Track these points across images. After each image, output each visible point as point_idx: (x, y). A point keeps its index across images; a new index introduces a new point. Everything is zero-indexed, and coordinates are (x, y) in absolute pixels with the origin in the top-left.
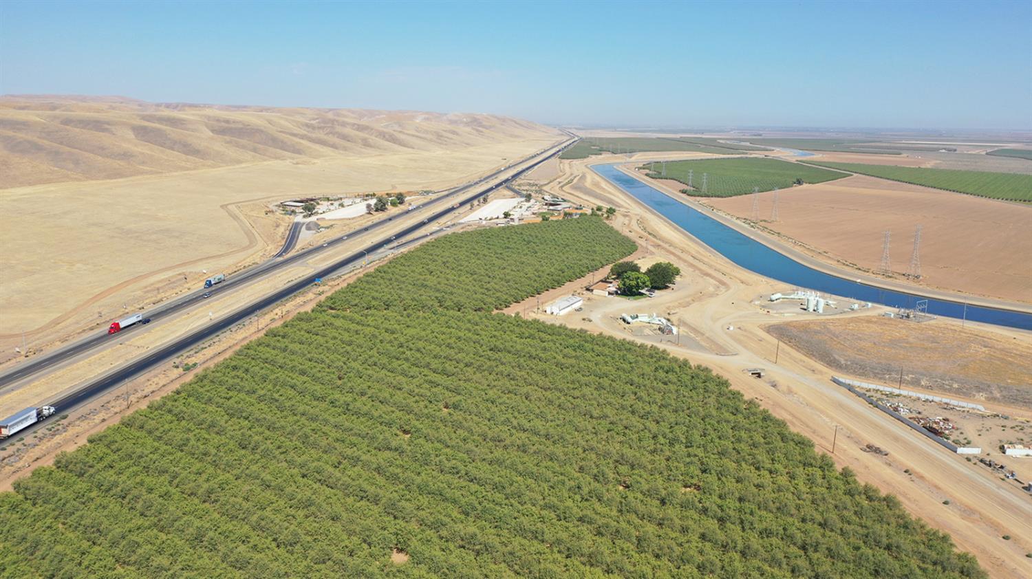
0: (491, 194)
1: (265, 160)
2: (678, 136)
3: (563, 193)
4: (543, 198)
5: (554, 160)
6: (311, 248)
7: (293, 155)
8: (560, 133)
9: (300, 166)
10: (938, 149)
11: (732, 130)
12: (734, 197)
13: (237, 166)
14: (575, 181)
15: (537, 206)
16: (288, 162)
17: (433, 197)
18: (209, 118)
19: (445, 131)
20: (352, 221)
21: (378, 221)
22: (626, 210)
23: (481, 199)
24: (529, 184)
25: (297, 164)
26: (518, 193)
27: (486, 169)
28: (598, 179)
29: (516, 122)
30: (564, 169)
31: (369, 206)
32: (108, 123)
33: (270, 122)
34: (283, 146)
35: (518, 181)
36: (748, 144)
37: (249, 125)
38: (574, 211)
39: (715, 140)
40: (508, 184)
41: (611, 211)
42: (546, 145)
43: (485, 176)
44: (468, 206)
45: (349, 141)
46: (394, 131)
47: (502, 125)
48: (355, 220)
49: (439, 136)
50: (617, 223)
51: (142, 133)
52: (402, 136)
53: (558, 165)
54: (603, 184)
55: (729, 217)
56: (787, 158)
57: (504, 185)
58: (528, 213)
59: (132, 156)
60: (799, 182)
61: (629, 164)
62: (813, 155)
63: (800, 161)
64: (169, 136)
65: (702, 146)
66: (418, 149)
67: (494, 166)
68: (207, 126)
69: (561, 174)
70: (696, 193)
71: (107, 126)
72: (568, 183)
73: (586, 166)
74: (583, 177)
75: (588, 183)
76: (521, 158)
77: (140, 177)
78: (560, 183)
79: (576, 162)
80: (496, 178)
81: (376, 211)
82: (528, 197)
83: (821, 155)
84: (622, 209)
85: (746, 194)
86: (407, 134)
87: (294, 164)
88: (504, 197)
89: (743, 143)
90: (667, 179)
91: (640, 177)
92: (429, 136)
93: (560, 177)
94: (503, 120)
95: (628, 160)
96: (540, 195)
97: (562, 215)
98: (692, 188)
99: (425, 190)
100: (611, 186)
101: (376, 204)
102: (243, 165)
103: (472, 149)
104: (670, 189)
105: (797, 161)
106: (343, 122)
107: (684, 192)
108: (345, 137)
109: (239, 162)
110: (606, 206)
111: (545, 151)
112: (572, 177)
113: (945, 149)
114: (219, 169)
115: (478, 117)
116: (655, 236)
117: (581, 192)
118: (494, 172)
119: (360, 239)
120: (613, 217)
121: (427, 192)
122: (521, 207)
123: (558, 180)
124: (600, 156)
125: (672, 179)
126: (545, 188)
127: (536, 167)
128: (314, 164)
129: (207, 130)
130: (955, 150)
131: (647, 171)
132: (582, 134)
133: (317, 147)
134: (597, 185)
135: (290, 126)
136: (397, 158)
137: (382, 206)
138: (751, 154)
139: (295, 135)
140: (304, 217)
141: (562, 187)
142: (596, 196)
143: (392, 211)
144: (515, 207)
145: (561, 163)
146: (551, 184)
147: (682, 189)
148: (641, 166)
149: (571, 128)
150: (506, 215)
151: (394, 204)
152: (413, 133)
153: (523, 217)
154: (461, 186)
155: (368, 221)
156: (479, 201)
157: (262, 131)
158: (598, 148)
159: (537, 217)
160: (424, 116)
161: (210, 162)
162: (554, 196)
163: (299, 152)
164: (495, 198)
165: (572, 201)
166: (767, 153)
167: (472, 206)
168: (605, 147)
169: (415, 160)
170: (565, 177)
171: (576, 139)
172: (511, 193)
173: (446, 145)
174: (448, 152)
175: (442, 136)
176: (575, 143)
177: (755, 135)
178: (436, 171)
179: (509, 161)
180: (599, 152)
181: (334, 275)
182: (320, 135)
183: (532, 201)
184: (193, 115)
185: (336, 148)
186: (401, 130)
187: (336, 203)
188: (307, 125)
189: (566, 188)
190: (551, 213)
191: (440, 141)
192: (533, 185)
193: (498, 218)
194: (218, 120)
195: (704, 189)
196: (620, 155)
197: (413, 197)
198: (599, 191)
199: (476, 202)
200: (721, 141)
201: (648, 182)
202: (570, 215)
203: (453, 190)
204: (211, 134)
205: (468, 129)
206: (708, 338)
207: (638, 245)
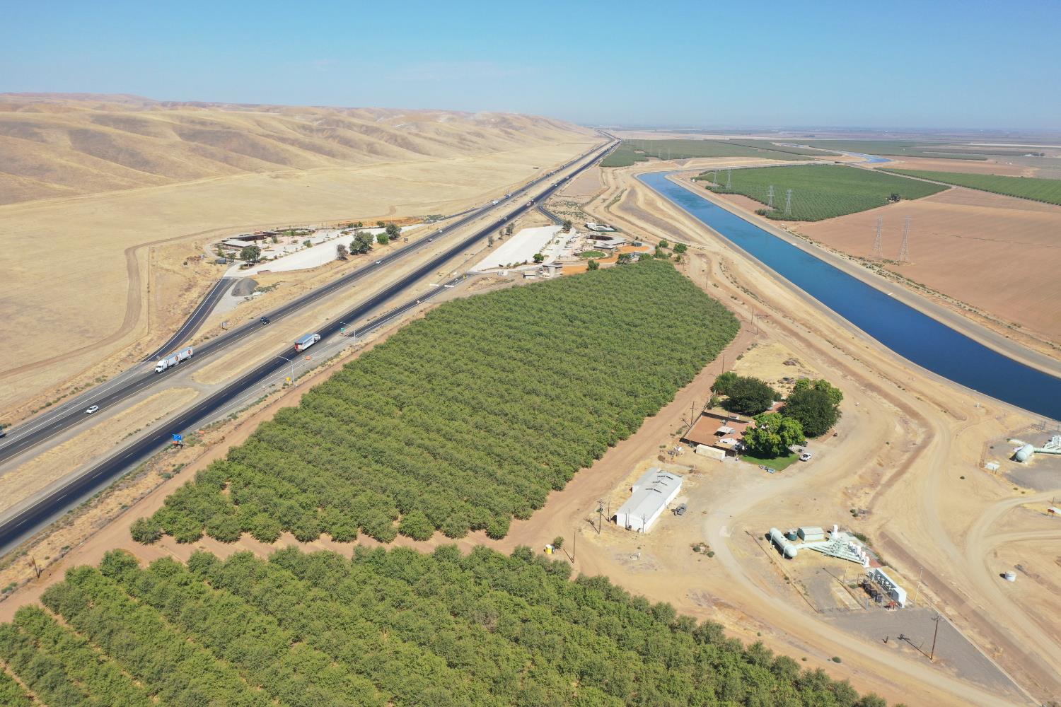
0: (517, 221)
1: (235, 173)
2: (727, 138)
3: (610, 216)
4: (586, 226)
5: (595, 169)
6: (222, 333)
7: (274, 166)
8: (597, 134)
9: (280, 180)
10: (1023, 154)
11: (780, 130)
12: (826, 221)
13: (194, 182)
14: (623, 198)
15: (578, 240)
16: (265, 175)
17: (441, 225)
18: (181, 118)
19: (469, 133)
20: (312, 274)
21: (353, 270)
22: (699, 246)
23: (504, 229)
24: (567, 204)
25: (277, 177)
26: (553, 218)
27: (514, 181)
28: (652, 195)
29: (549, 123)
30: (607, 181)
31: (341, 249)
32: (39, 126)
33: (259, 124)
34: (265, 154)
35: (554, 198)
36: (807, 147)
37: (229, 128)
38: (631, 250)
39: (767, 142)
40: (540, 203)
41: (680, 249)
42: (584, 149)
43: (513, 191)
44: (485, 241)
45: (351, 146)
46: (409, 133)
47: (534, 125)
48: (316, 273)
49: (462, 139)
50: (693, 269)
51: (83, 139)
52: (417, 140)
53: (600, 175)
54: (660, 203)
55: (838, 255)
56: (862, 165)
57: (536, 205)
58: (568, 253)
59: (48, 170)
60: (895, 198)
61: (684, 173)
62: (889, 160)
63: (880, 169)
64: (114, 143)
65: (759, 150)
66: (435, 156)
67: (524, 178)
68: (174, 128)
69: (606, 187)
70: (778, 215)
71: (37, 130)
72: (616, 201)
73: (632, 176)
74: (633, 193)
75: (640, 203)
76: (556, 165)
77: (43, 201)
78: (604, 200)
79: (621, 171)
80: (525, 195)
81: (352, 254)
82: (567, 226)
83: (897, 162)
84: (693, 244)
85: (839, 215)
86: (425, 138)
87: (272, 177)
88: (536, 224)
89: (801, 147)
90: (733, 193)
91: (698, 189)
92: (449, 140)
93: (604, 191)
94: (535, 121)
95: (680, 167)
96: (581, 221)
97: (616, 257)
98: (771, 209)
99: (432, 214)
100: (668, 206)
101: (353, 245)
102: (200, 181)
103: (498, 154)
104: (741, 208)
105: (875, 168)
106: (350, 123)
107: (761, 213)
108: (347, 142)
109: (197, 176)
110: (673, 240)
111: (583, 157)
112: (618, 193)
113: (1031, 153)
114: (167, 186)
115: (508, 117)
116: (754, 296)
117: (633, 214)
118: (523, 185)
119: (310, 313)
120: (685, 257)
121: (435, 218)
122: (558, 242)
123: (602, 196)
124: (646, 163)
125: (739, 194)
126: (587, 209)
127: (574, 179)
128: (298, 177)
129: (174, 134)
130: (1042, 155)
131: (706, 183)
132: (625, 136)
133: (309, 155)
134: (650, 203)
135: (283, 128)
136: (407, 167)
137: (362, 247)
138: (819, 160)
139: (283, 140)
140: (242, 268)
141: (608, 207)
142: (656, 223)
143: (379, 251)
144: (549, 243)
145: (603, 172)
146: (594, 202)
147: (758, 209)
148: (697, 176)
149: (608, 129)
150: (538, 259)
151: (382, 240)
152: (432, 136)
153: (561, 260)
154: (481, 206)
155: (337, 273)
156: (501, 233)
157: (241, 135)
158: (643, 152)
159: (581, 260)
160: (447, 116)
161: (156, 177)
162: (601, 223)
163: (283, 161)
164: (524, 227)
165: (625, 230)
166: (837, 159)
167: (491, 241)
168: (651, 151)
169: (427, 170)
170: (610, 191)
171: (616, 141)
172: (542, 218)
173: (469, 150)
174: (471, 159)
175: (464, 140)
176: (617, 147)
177: (807, 137)
178: (452, 186)
179: (541, 171)
180: (644, 158)
181: (221, 414)
182: (318, 140)
183: (573, 231)
184: (163, 115)
185: (333, 156)
186: (417, 132)
187: (301, 240)
188: (304, 127)
189: (613, 208)
190: (599, 252)
191: (462, 146)
192: (572, 205)
193: (525, 263)
194: (193, 122)
195: (788, 210)
196: (671, 162)
197: (414, 227)
198: (657, 215)
199: (496, 235)
200: (777, 144)
201: (712, 198)
202: (627, 257)
203: (469, 214)
204: (178, 139)
205: (496, 131)
206: (975, 613)
207: (739, 319)
